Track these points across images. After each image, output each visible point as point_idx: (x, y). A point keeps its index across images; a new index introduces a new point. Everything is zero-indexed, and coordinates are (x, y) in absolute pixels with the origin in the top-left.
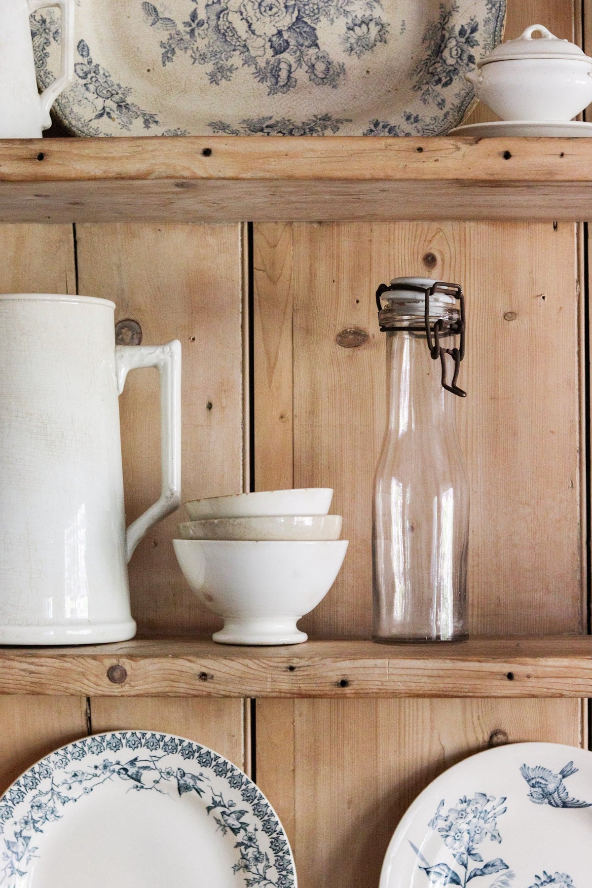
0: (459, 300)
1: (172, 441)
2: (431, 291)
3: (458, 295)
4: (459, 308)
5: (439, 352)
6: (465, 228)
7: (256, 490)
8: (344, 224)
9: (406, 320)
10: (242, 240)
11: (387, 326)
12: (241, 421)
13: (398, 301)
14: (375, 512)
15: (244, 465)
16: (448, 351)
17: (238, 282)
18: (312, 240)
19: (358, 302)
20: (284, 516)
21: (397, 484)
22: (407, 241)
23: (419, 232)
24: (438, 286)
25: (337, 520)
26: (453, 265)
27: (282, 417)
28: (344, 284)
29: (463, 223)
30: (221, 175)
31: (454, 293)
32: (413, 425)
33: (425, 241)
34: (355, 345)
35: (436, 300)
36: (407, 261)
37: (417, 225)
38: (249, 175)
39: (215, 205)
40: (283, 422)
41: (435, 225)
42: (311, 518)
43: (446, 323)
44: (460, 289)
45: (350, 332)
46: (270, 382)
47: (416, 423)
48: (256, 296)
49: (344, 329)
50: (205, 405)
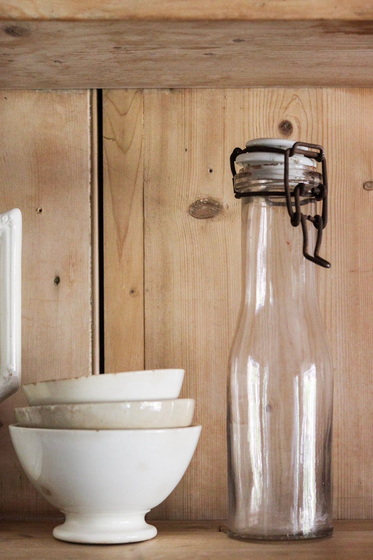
0: (320, 163)
1: (11, 317)
2: (291, 151)
3: (319, 158)
4: (320, 171)
5: (300, 218)
6: (322, 94)
7: (105, 371)
8: (197, 92)
9: (263, 184)
10: (91, 108)
11: (242, 192)
12: (90, 296)
13: (255, 164)
14: (230, 392)
15: (93, 342)
16: (309, 218)
17: (87, 152)
18: (164, 108)
19: (211, 171)
20: (129, 401)
21: (254, 365)
22: (262, 108)
23: (274, 98)
24: (298, 147)
25: (189, 403)
26: (309, 133)
27: (132, 292)
28: (197, 153)
29: (320, 89)
30: (55, 15)
31: (316, 155)
32: (271, 300)
33: (280, 108)
34: (209, 216)
35: (296, 162)
36: (262, 129)
37: (272, 92)
38: (85, 15)
39: (57, 64)
40: (134, 296)
41: (291, 92)
42: (160, 403)
43: (307, 187)
44: (321, 151)
45: (203, 203)
46: (120, 255)
47: (274, 296)
48: (105, 166)
49: (197, 199)
50: (53, 279)
